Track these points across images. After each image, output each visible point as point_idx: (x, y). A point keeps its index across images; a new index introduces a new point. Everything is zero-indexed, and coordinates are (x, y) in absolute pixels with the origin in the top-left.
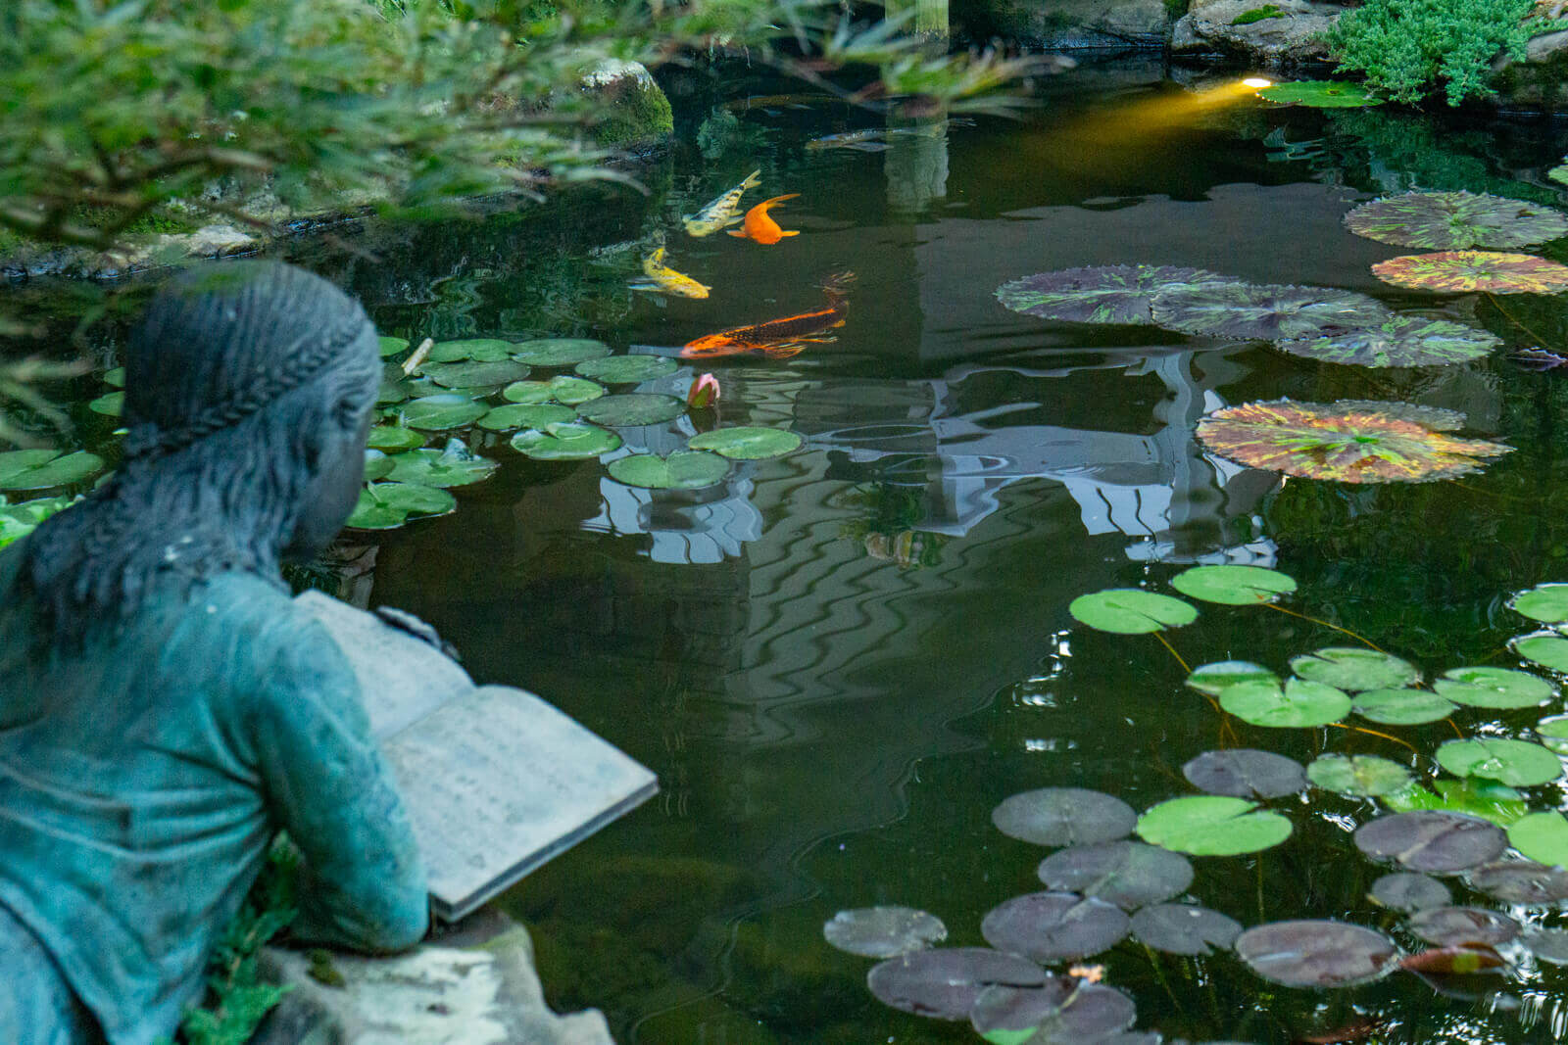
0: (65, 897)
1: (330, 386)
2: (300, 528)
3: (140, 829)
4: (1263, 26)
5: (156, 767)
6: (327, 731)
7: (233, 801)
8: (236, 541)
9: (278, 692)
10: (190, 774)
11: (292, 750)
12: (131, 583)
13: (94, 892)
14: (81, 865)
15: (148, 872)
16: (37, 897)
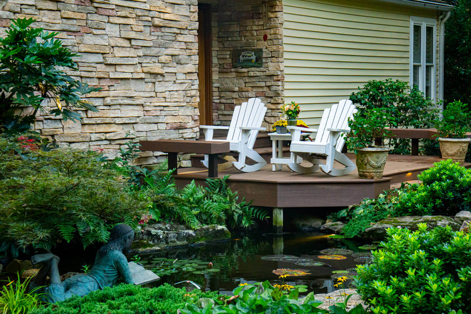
0: (99, 278)
1: (128, 235)
2: (124, 248)
3: (106, 272)
4: (334, 227)
5: (108, 267)
6: (123, 264)
7: (115, 271)
8: (118, 248)
9: (119, 260)
10: (111, 267)
11: (120, 266)
12: (108, 251)
13: (102, 277)
14: (101, 275)
15: (107, 276)
16: (97, 278)
